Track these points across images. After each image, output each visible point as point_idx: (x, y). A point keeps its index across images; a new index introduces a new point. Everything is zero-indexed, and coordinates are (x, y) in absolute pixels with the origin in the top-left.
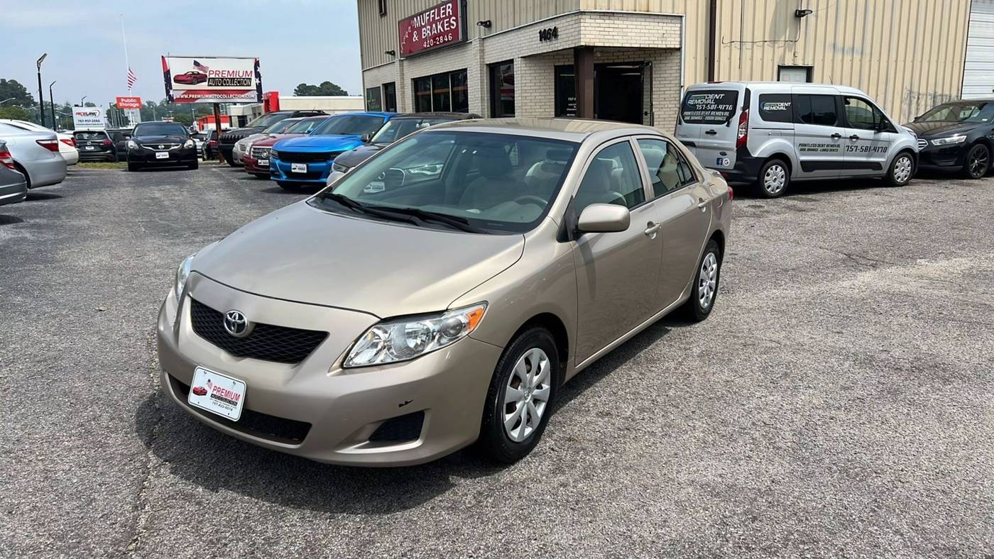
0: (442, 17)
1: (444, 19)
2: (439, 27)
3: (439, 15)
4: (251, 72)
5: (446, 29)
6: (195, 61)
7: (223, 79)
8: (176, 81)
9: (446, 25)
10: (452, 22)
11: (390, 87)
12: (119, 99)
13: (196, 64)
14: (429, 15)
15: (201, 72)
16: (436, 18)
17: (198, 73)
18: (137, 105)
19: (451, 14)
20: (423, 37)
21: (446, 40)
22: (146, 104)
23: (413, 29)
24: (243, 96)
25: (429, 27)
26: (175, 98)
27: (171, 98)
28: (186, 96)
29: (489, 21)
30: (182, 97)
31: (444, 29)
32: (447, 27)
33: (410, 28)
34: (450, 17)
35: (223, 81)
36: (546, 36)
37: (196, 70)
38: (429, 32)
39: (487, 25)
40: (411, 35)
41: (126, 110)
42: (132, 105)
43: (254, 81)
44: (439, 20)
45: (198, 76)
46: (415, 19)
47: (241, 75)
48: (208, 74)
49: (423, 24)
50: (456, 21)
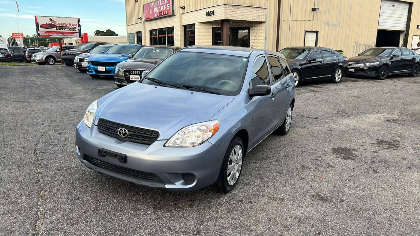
0: (163, 4)
1: (164, 5)
2: (162, 8)
3: (162, 3)
4: (76, 24)
5: (165, 9)
6: (50, 18)
7: (63, 27)
8: (41, 27)
9: (165, 7)
10: (167, 6)
11: (139, 33)
12: (13, 34)
13: (51, 20)
14: (157, 3)
15: (53, 23)
16: (161, 4)
17: (52, 24)
18: (22, 37)
19: (167, 3)
20: (155, 12)
21: (165, 14)
22: (26, 37)
23: (150, 8)
24: (72, 35)
25: (157, 8)
26: (40, 35)
27: (39, 35)
28: (46, 34)
29: (184, 7)
30: (44, 34)
31: (164, 9)
32: (165, 8)
33: (148, 8)
34: (167, 4)
35: (63, 28)
36: (209, 14)
37: (51, 22)
38: (157, 10)
39: (183, 8)
40: (149, 11)
41: (16, 39)
42: (19, 37)
43: (78, 29)
44: (162, 5)
45: (52, 25)
46: (151, 4)
47: (72, 25)
48: (56, 24)
49: (154, 6)
50: (169, 6)
